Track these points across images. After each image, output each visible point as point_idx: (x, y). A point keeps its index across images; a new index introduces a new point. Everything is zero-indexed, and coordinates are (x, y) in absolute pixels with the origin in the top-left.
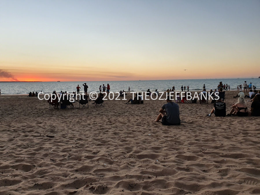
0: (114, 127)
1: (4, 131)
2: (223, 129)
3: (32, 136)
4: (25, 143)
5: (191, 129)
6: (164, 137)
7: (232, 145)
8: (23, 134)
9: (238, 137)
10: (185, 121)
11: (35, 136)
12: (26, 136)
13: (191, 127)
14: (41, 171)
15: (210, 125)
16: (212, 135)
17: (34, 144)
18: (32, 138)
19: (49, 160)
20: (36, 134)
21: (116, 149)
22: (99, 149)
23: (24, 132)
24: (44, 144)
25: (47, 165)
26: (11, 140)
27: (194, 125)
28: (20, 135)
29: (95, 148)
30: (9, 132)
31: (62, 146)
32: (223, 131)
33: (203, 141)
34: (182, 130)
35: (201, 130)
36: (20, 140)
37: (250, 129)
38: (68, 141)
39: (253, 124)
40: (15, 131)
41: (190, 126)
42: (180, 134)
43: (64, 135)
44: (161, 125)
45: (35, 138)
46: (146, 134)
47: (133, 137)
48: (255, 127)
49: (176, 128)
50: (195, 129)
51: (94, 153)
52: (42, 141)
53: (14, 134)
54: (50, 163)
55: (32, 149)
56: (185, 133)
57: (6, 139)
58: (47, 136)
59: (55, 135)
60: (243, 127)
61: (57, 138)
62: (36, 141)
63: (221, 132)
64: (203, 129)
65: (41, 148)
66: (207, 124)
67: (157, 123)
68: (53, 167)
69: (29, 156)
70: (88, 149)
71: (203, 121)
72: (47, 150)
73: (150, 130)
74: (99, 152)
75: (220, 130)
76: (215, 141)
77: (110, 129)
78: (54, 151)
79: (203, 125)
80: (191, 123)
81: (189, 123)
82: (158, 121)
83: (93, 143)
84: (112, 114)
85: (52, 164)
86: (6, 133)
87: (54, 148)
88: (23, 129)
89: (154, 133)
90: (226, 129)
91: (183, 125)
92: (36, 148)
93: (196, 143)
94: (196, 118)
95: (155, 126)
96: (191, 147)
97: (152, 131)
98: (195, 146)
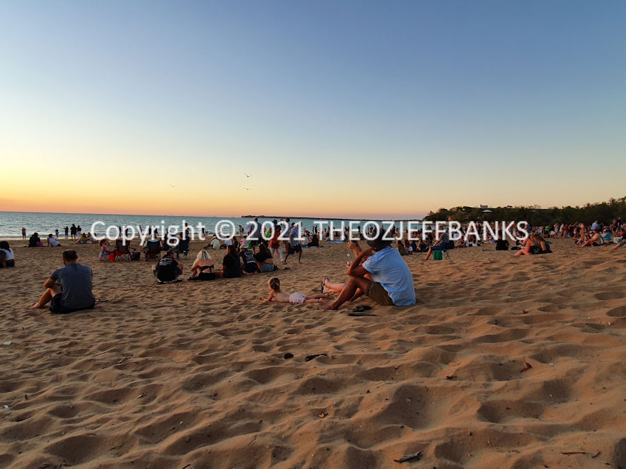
2: (175, 306)
5: (113, 316)
6: (46, 342)
7: (179, 335)
9: (194, 319)
10: (107, 298)
13: (115, 311)
15: (154, 302)
16: (153, 321)
27: (124, 306)
32: (174, 310)
33: (130, 337)
34: (94, 321)
35: (134, 314)
37: (216, 301)
41: (114, 309)
42: (88, 328)
44: (46, 314)
48: (222, 297)
49: (83, 317)
50: (124, 314)
56: (99, 326)
63: (169, 314)
64: (139, 311)
66: (149, 301)
71: (143, 295)
73: (14, 331)
76: (154, 332)
79: (140, 304)
80: (120, 302)
81: (114, 303)
82: (42, 306)
89: (21, 337)
90: (178, 307)
91: (100, 307)
93: (116, 344)
94: (133, 290)
95: (33, 318)
96: (101, 356)
97: (19, 333)
98: (111, 351)
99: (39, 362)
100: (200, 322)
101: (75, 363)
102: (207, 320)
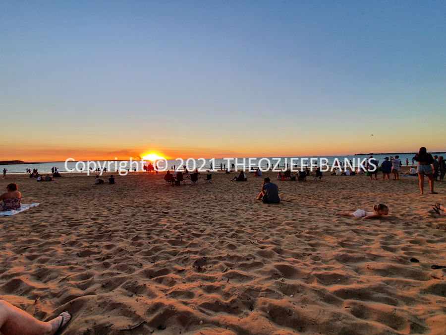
0: (219, 205)
1: (128, 206)
2: (320, 208)
3: (151, 211)
4: (144, 218)
5: (289, 208)
6: (265, 216)
7: (326, 226)
8: (143, 210)
9: (333, 218)
10: (284, 199)
11: (153, 212)
12: (146, 212)
14: (156, 247)
15: (307, 204)
16: (309, 215)
17: (152, 220)
18: (150, 213)
19: (163, 236)
20: (153, 210)
21: (220, 228)
22: (205, 227)
23: (144, 208)
24: (160, 220)
25: (161, 242)
26: (133, 215)
27: (292, 204)
28: (140, 210)
29: (202, 226)
30: (132, 208)
31: (175, 222)
32: (319, 210)
33: (299, 221)
34: (281, 209)
35: (298, 209)
36: (141, 216)
38: (179, 218)
39: (347, 203)
40: (137, 207)
41: (288, 205)
42: (279, 213)
43: (176, 211)
44: (262, 203)
45: (153, 214)
46: (248, 212)
47: (236, 216)
48: (349, 207)
49: (276, 207)
50: (293, 208)
51: (202, 231)
52: (158, 217)
53: (136, 210)
54: (164, 240)
55: (150, 225)
56: (284, 212)
57: (129, 215)
58: (163, 212)
59: (169, 211)
60: (338, 207)
61: (171, 215)
62: (153, 217)
63: (317, 212)
64: (300, 208)
65: (157, 224)
66: (304, 203)
67: (259, 201)
68: (166, 244)
69: (147, 232)
70: (196, 226)
71: (300, 199)
72: (162, 226)
73: (252, 208)
74: (205, 230)
75: (316, 209)
76: (311, 221)
77: (216, 206)
78: (167, 228)
79: (300, 204)
80: (290, 201)
81: (287, 202)
82: (259, 199)
83: (201, 221)
84: (219, 191)
85: (165, 241)
86: (130, 208)
87: (168, 224)
88: (144, 205)
89: (255, 212)
91: (282, 203)
92: (153, 224)
93: (293, 223)
94: (295, 196)
95: (257, 204)
96: (288, 228)
97: (254, 210)
98: (292, 227)
99: (263, 224)
100: (337, 220)
101: (278, 229)
102: (342, 221)
